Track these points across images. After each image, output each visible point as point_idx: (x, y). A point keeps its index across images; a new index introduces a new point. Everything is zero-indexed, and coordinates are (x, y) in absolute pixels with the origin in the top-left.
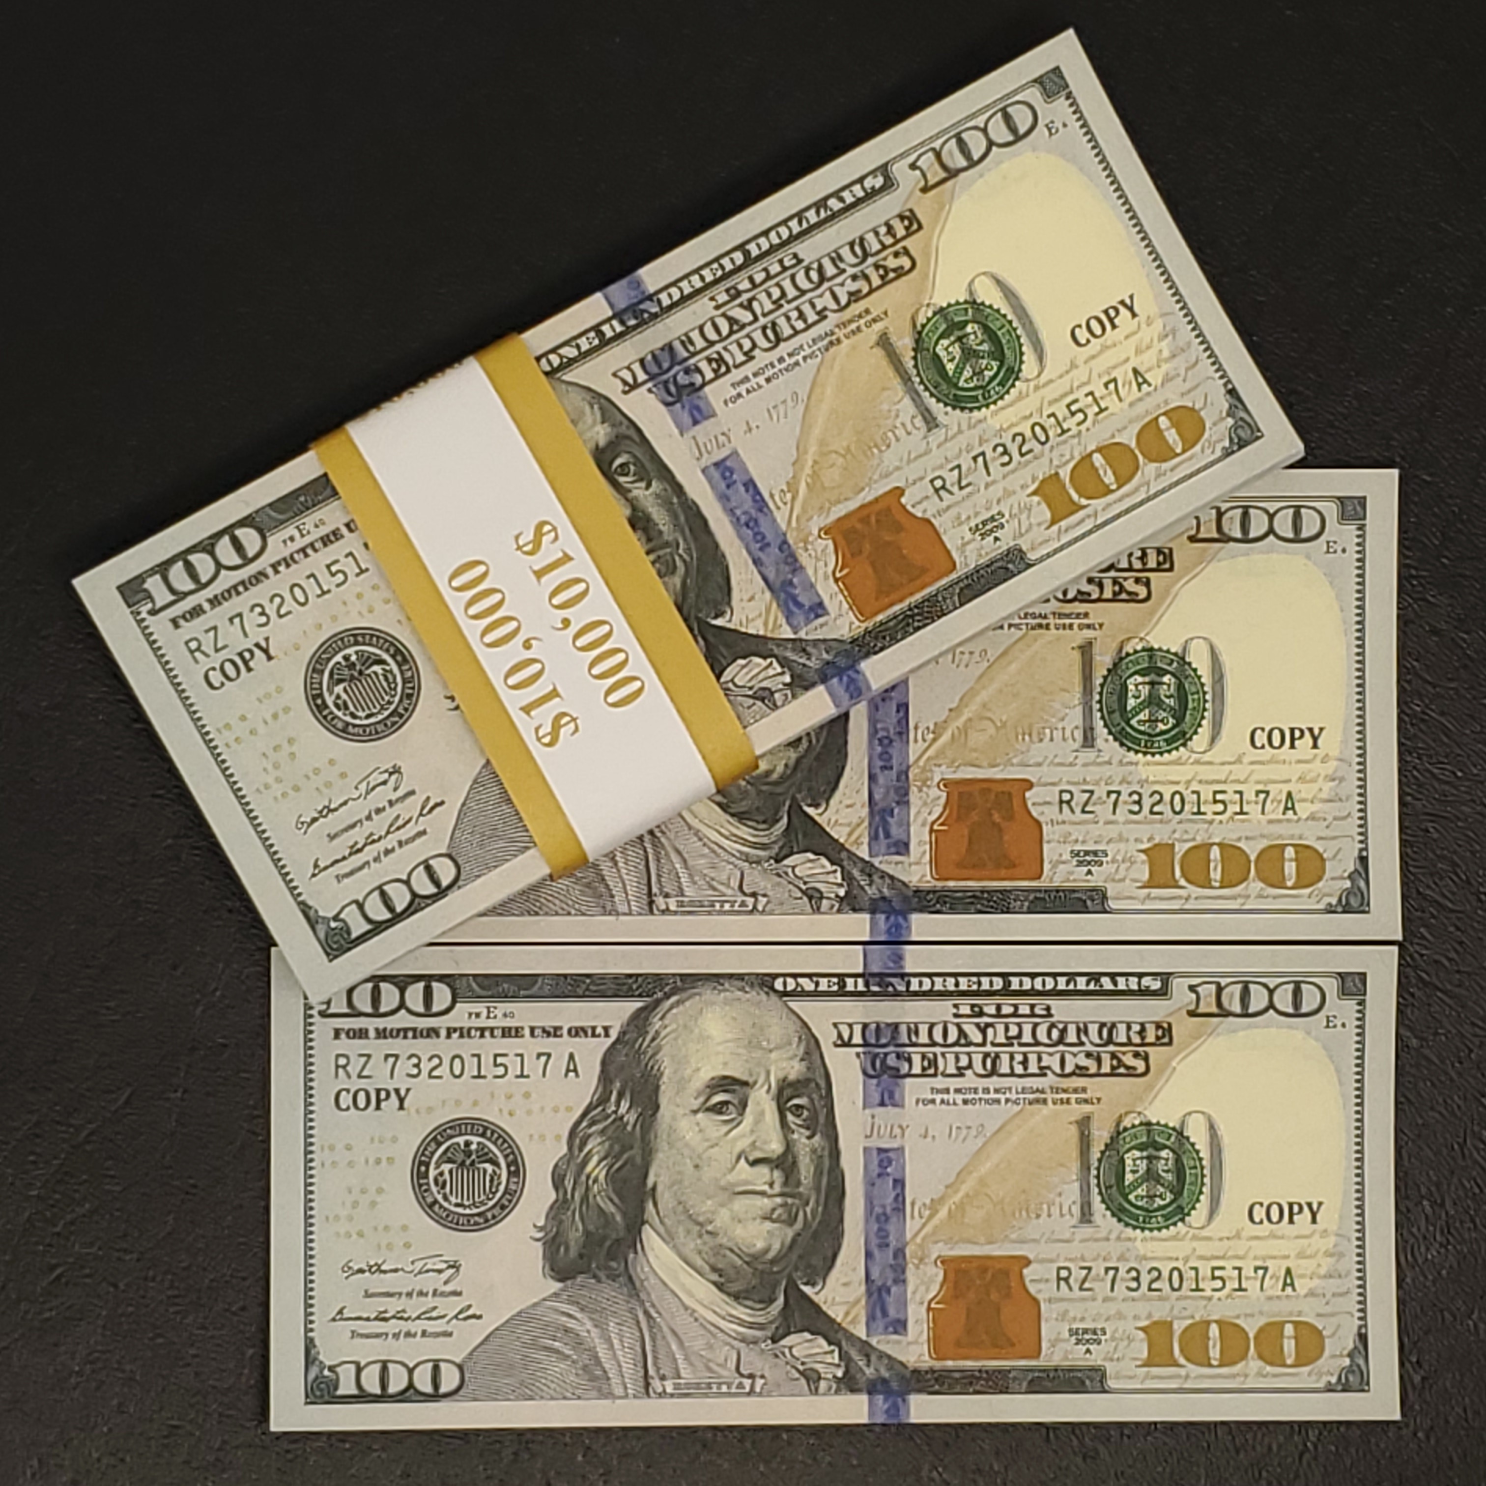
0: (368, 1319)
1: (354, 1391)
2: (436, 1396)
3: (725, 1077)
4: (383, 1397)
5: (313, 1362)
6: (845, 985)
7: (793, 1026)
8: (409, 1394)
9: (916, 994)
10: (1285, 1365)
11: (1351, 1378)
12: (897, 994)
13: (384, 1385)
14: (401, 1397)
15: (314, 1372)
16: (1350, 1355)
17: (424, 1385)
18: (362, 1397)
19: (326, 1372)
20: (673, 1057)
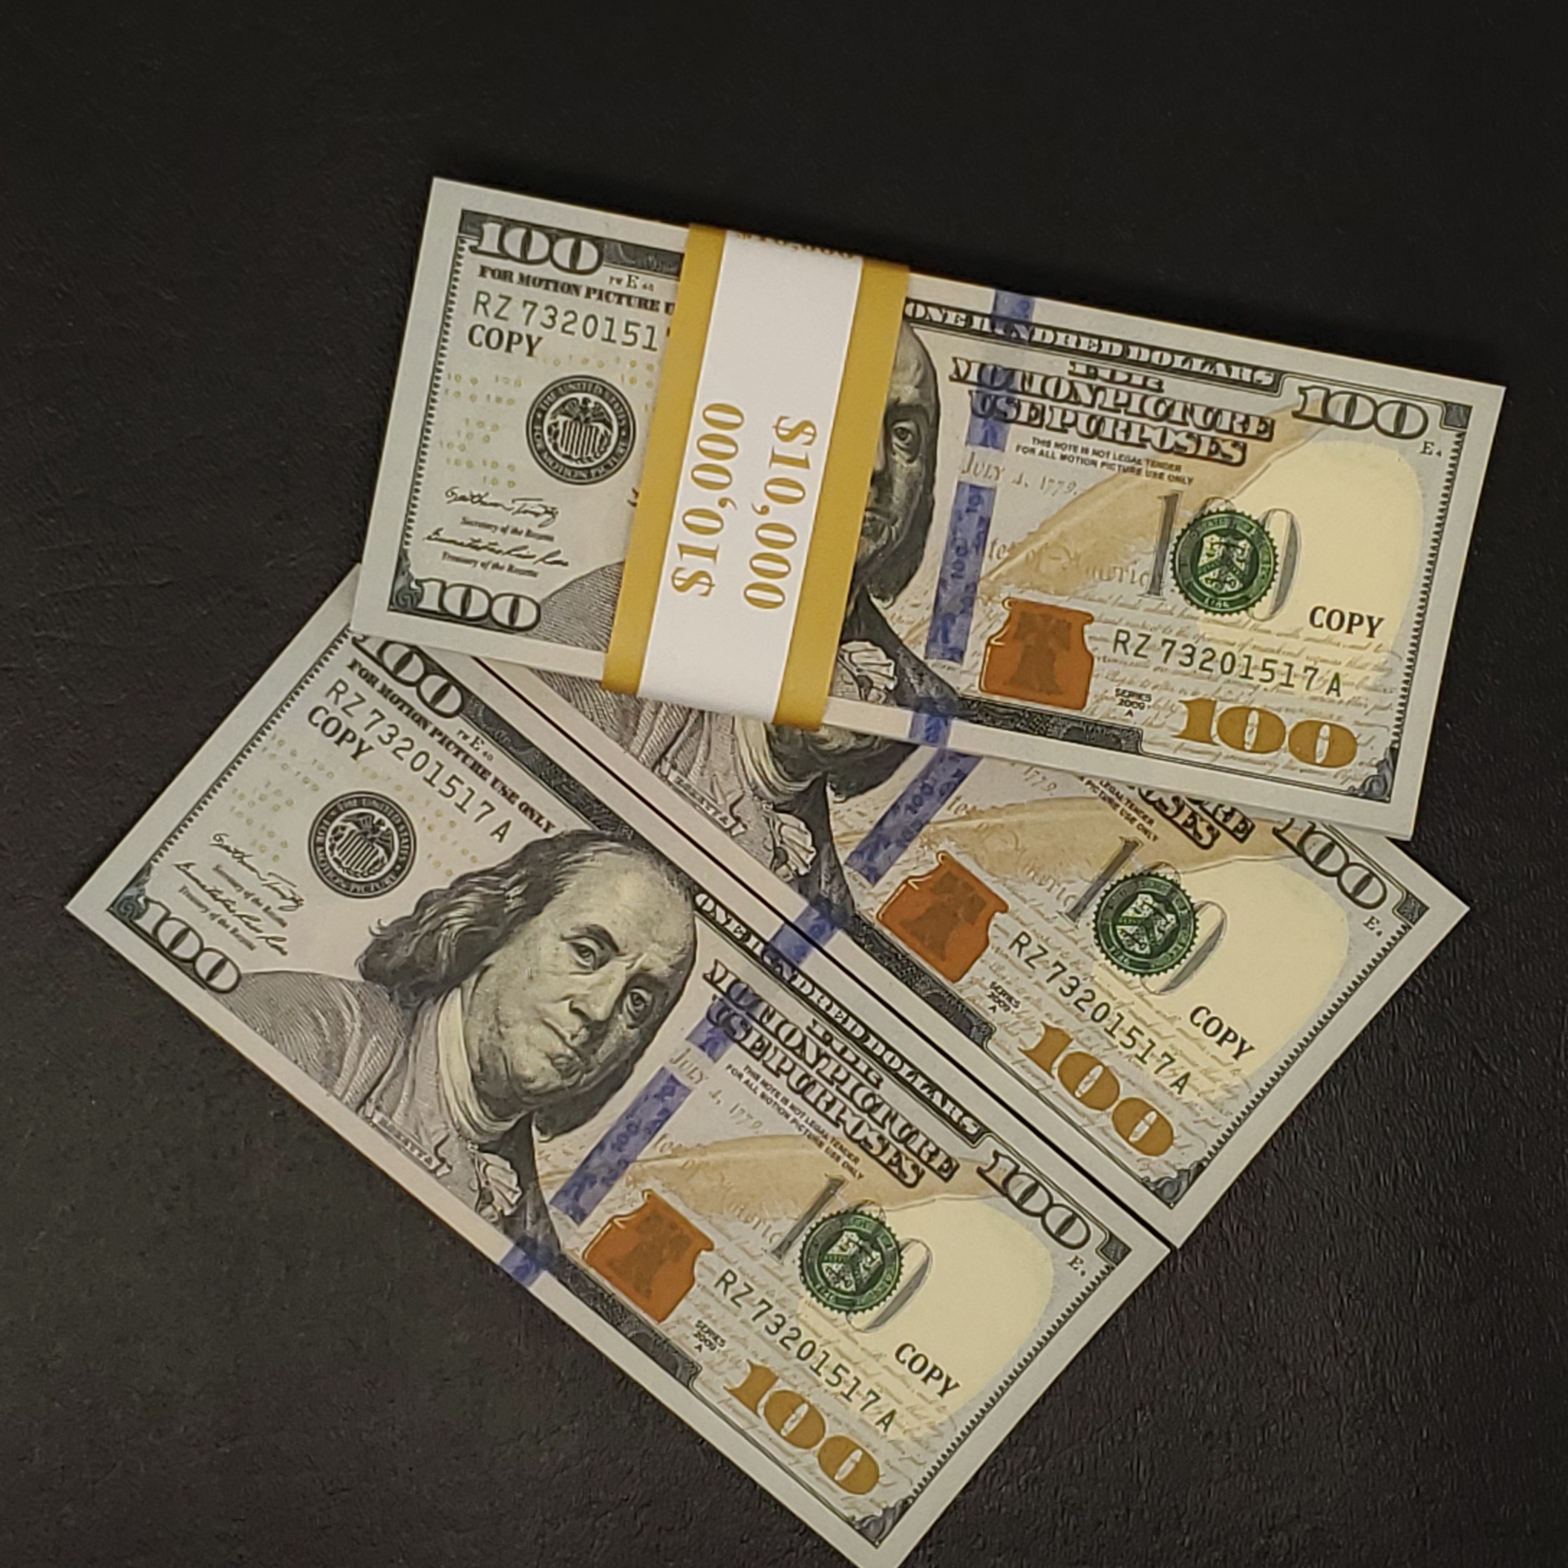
0: (203, 887)
1: (149, 930)
2: (205, 983)
3: (605, 932)
4: (166, 952)
5: (137, 885)
6: (748, 940)
7: (684, 938)
8: (187, 966)
9: (793, 989)
10: (832, 1478)
11: (872, 1527)
12: (779, 978)
13: (175, 943)
14: (179, 963)
15: (132, 892)
16: (885, 1510)
17: (204, 967)
18: (152, 939)
19: (141, 900)
20: (580, 885)
